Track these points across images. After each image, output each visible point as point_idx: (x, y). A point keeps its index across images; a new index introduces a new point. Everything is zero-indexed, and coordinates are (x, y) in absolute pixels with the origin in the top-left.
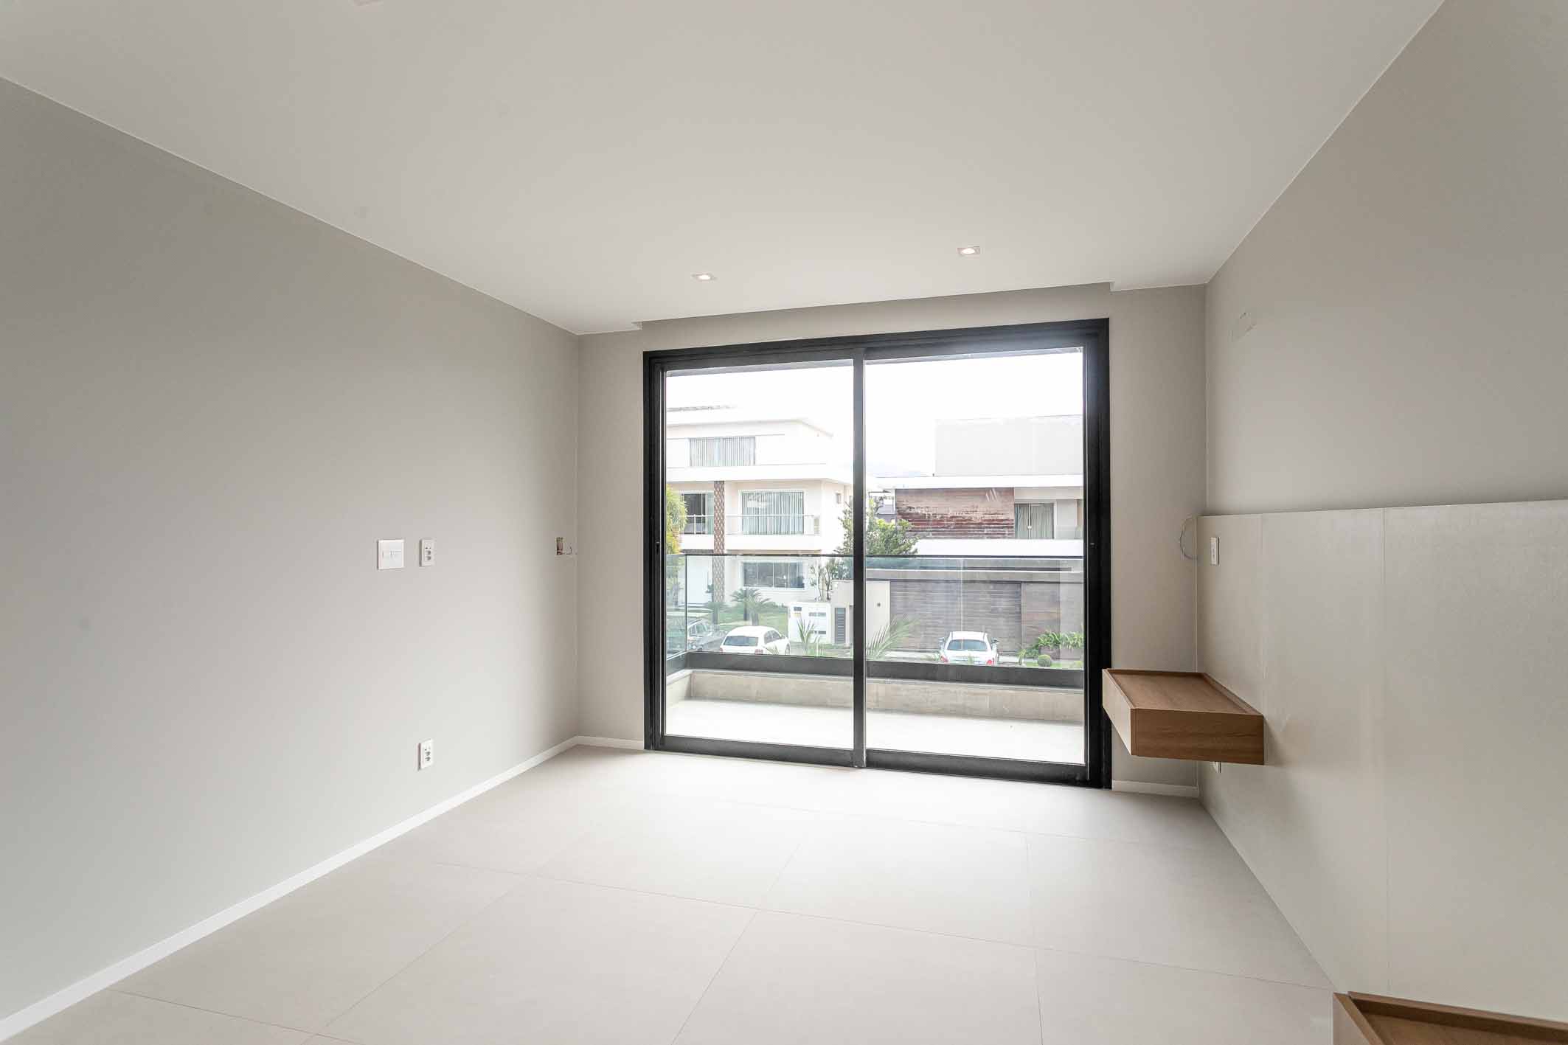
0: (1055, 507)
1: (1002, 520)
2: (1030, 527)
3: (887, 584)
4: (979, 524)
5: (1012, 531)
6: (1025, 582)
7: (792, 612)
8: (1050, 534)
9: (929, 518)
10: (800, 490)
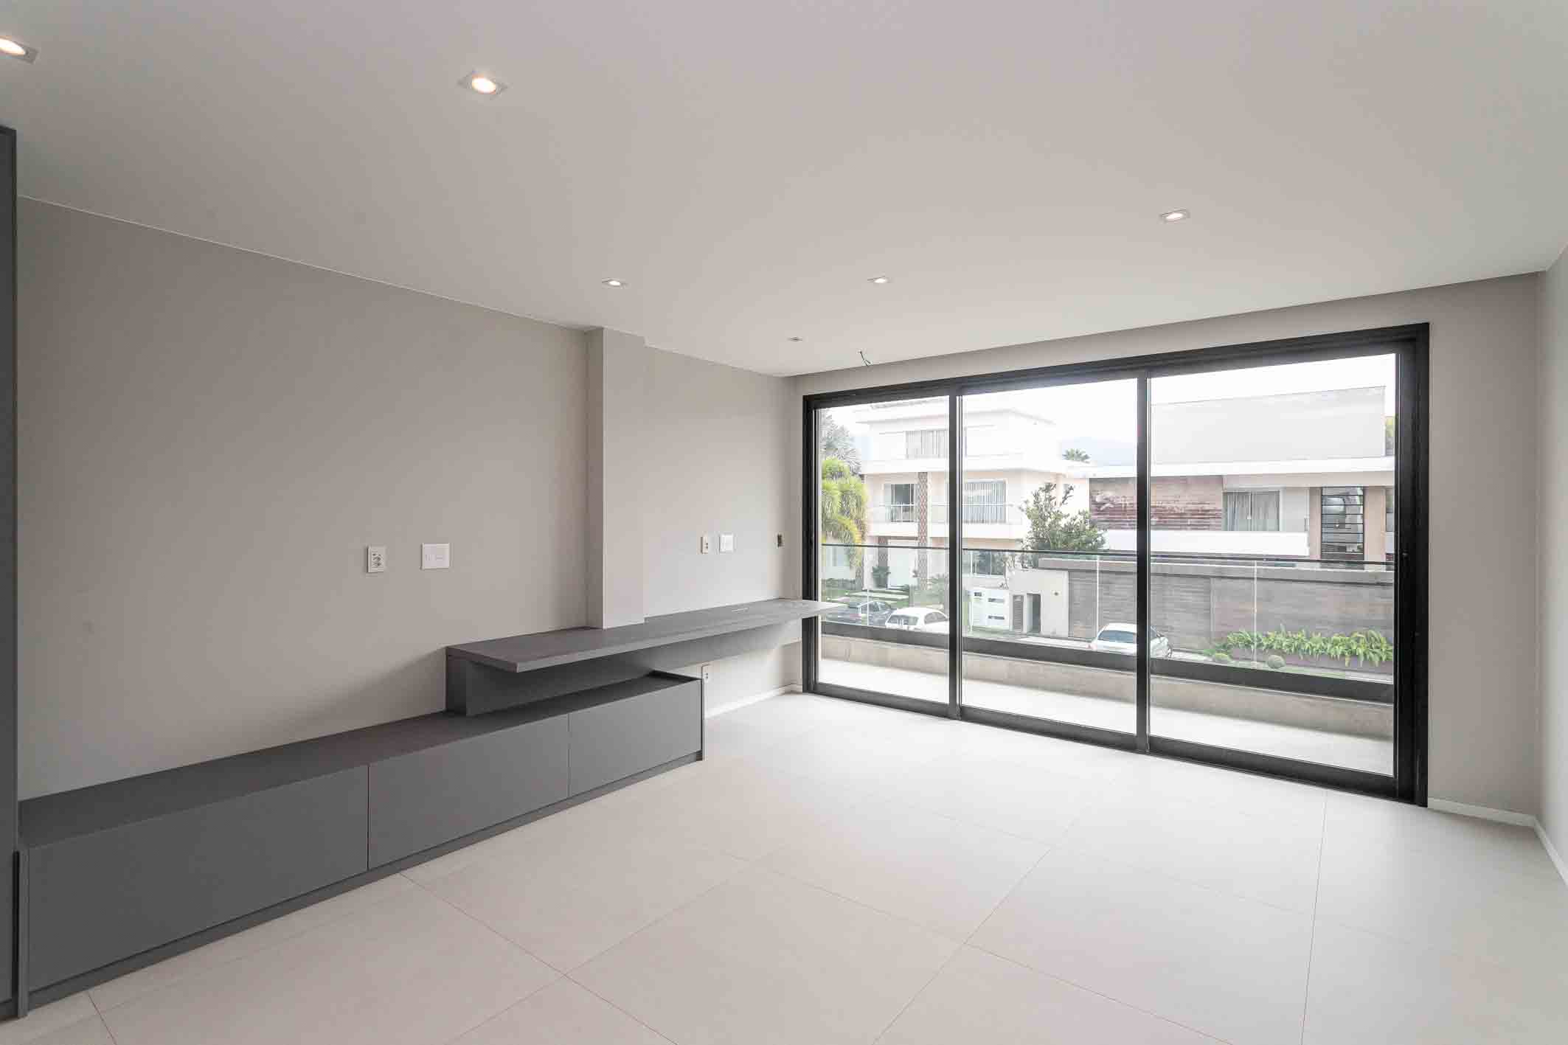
0: (1281, 494)
1: (1208, 511)
2: (1249, 518)
3: (1066, 573)
4: (1181, 514)
5: (1220, 522)
6: (1214, 577)
7: (973, 596)
8: (1274, 526)
9: (1125, 507)
10: (1002, 479)
